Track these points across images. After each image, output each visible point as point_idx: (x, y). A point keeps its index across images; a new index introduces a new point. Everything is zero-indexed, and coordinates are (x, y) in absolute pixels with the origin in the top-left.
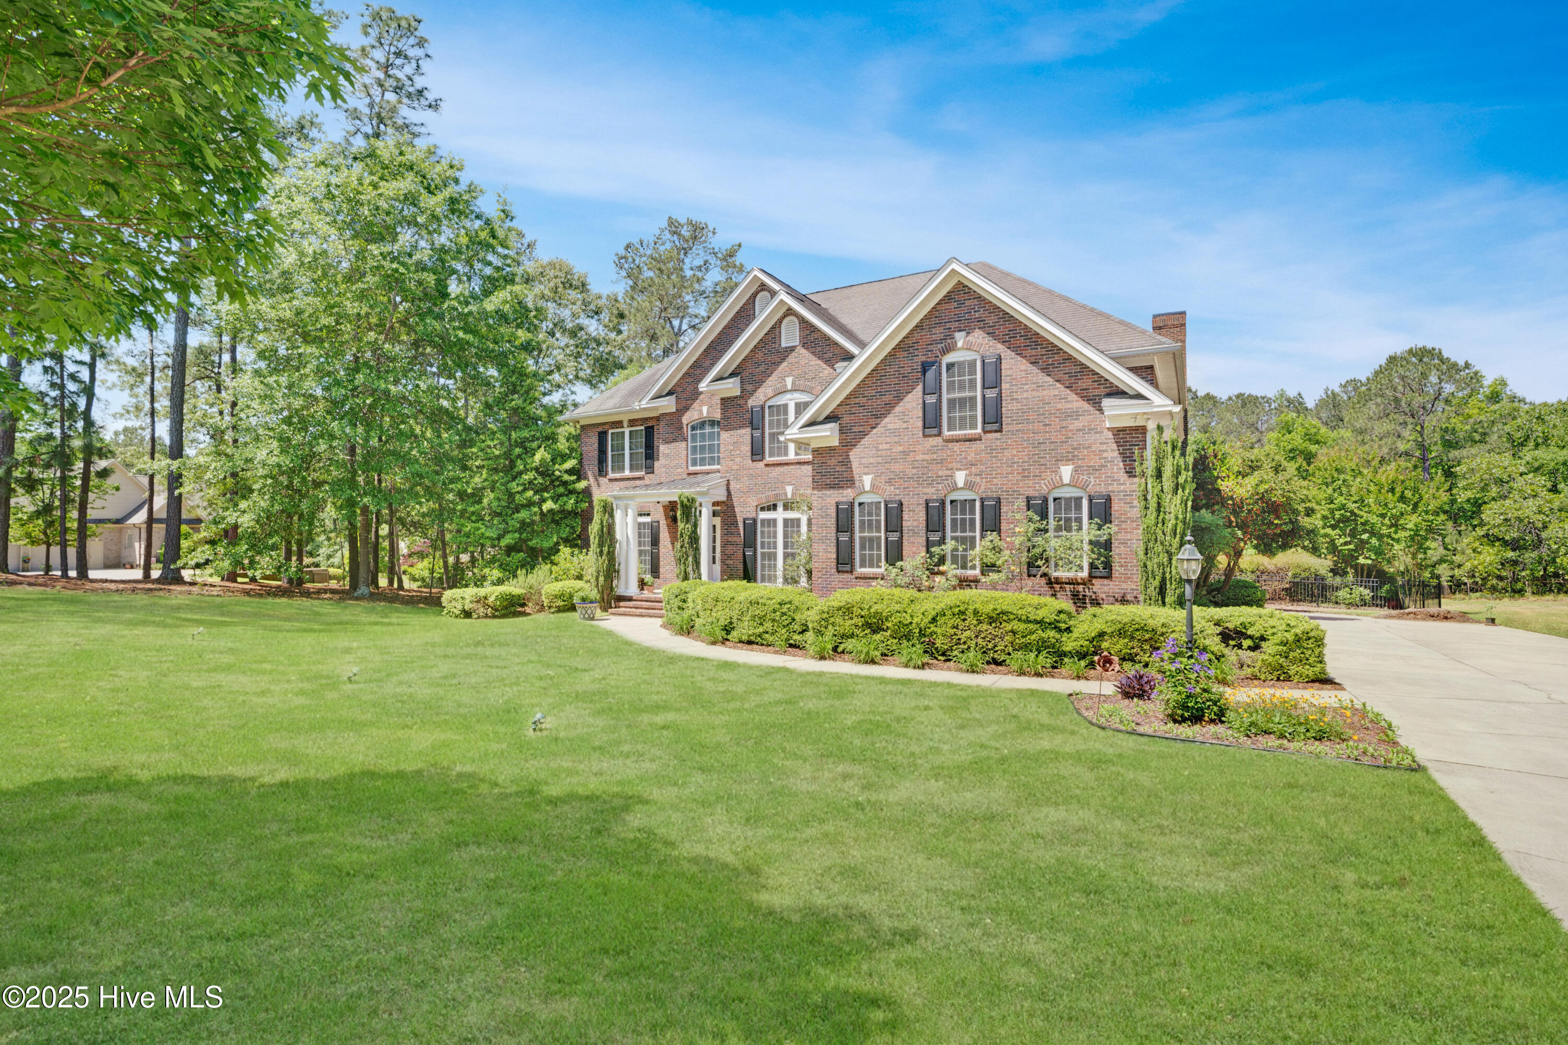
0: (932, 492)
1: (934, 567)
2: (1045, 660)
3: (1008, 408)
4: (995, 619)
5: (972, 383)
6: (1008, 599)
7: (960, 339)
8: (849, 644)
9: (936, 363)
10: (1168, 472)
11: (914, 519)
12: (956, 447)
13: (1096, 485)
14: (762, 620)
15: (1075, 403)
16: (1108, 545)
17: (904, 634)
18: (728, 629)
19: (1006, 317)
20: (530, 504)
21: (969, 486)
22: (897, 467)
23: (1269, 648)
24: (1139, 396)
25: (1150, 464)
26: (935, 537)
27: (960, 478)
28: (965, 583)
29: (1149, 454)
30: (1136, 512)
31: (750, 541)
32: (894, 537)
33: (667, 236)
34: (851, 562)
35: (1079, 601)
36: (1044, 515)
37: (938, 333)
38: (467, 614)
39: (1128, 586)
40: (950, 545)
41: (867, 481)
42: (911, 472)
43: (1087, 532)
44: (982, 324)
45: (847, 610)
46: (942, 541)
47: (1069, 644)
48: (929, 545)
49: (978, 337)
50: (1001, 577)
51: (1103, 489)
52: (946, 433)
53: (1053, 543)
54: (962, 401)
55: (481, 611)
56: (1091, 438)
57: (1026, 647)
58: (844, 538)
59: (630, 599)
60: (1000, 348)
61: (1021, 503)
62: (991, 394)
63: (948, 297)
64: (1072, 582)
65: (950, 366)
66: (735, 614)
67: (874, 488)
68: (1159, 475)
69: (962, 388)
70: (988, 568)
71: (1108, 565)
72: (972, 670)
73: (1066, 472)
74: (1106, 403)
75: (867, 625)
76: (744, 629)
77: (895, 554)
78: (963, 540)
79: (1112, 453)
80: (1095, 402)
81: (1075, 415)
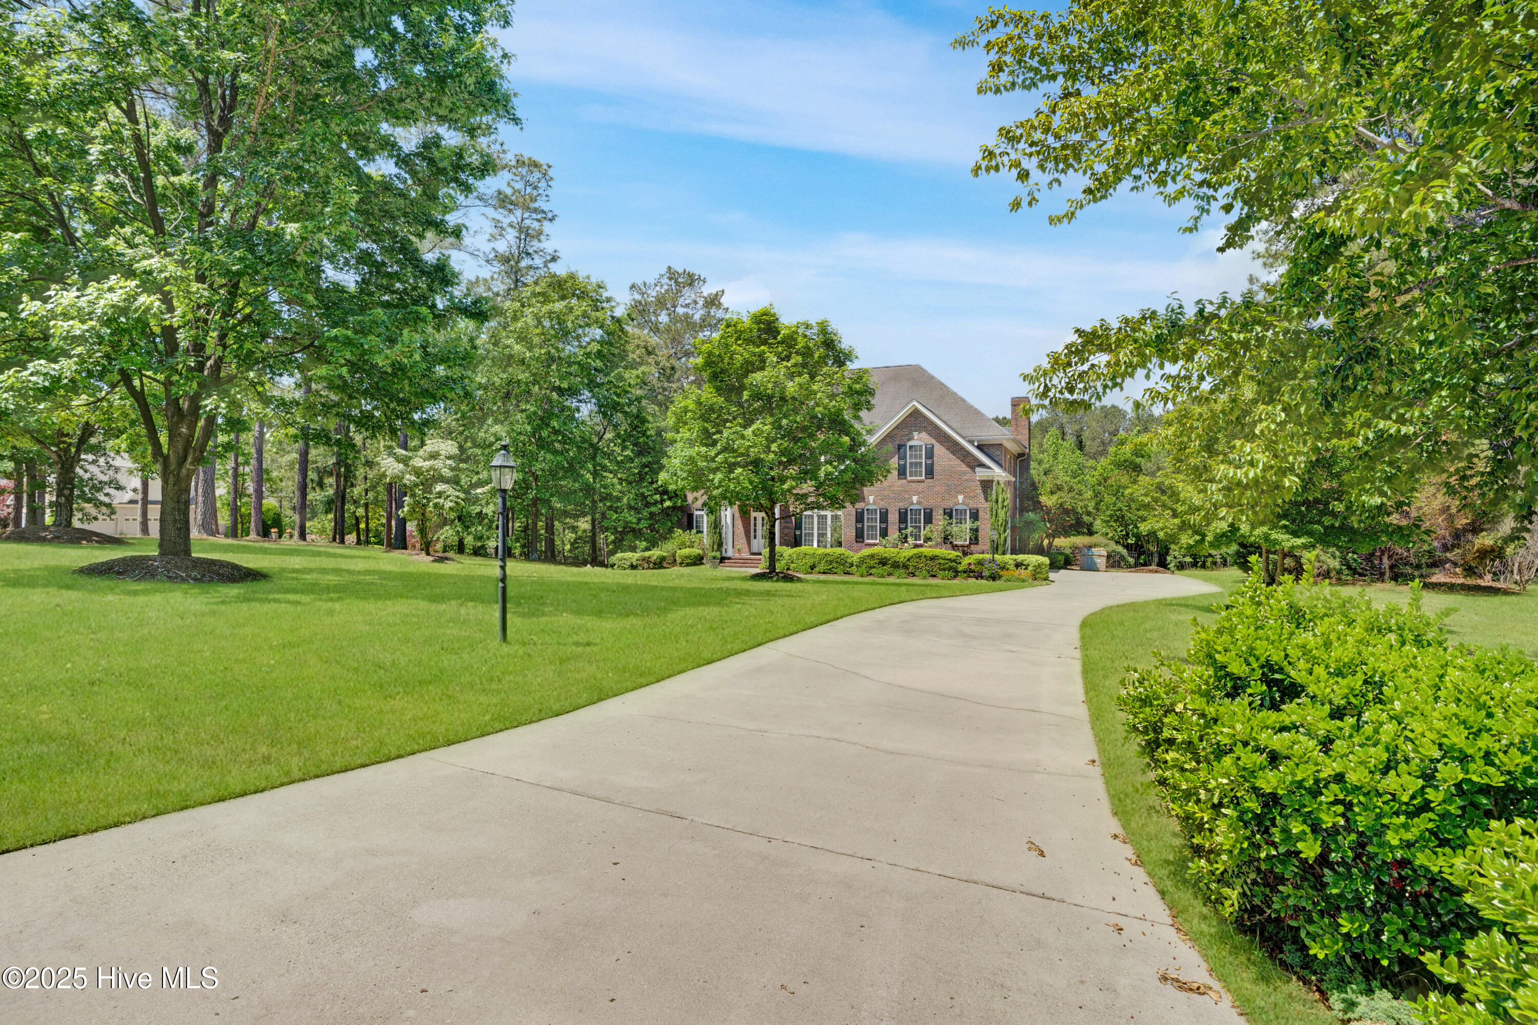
0: (901, 505)
1: (905, 540)
2: (951, 574)
3: (936, 468)
4: (933, 558)
5: (921, 457)
6: (938, 551)
7: (915, 434)
8: (873, 571)
9: (905, 445)
10: (1000, 500)
11: (893, 518)
12: (913, 485)
13: (973, 504)
14: (831, 562)
15: (964, 468)
16: (977, 530)
17: (896, 565)
18: (813, 567)
19: (936, 427)
20: (656, 502)
21: (919, 503)
22: (886, 493)
23: (1030, 568)
24: (989, 468)
25: (994, 496)
26: (903, 526)
27: (915, 499)
28: (916, 546)
29: (994, 492)
30: (988, 516)
31: (799, 526)
32: (884, 526)
33: (665, 280)
34: (863, 537)
35: (965, 554)
36: (951, 517)
37: (906, 431)
38: (633, 567)
39: (985, 548)
40: (910, 530)
41: (871, 499)
42: (892, 495)
43: (968, 525)
44: (925, 429)
45: (872, 556)
46: (906, 528)
47: (960, 568)
48: (900, 530)
49: (924, 435)
50: (933, 543)
51: (975, 506)
52: (909, 478)
53: (955, 529)
54: (916, 464)
55: (646, 565)
56: (971, 484)
57: (944, 570)
58: (859, 526)
59: (729, 558)
60: (934, 441)
61: (941, 512)
62: (929, 462)
63: (911, 415)
64: (962, 546)
65: (911, 447)
66: (817, 560)
67: (875, 503)
68: (997, 501)
69: (916, 457)
70: (928, 539)
71: (976, 539)
72: (925, 578)
73: (961, 498)
74: (977, 469)
75: (880, 563)
76: (822, 567)
77: (884, 533)
78: (915, 527)
79: (979, 491)
80: (973, 468)
81: (965, 473)
